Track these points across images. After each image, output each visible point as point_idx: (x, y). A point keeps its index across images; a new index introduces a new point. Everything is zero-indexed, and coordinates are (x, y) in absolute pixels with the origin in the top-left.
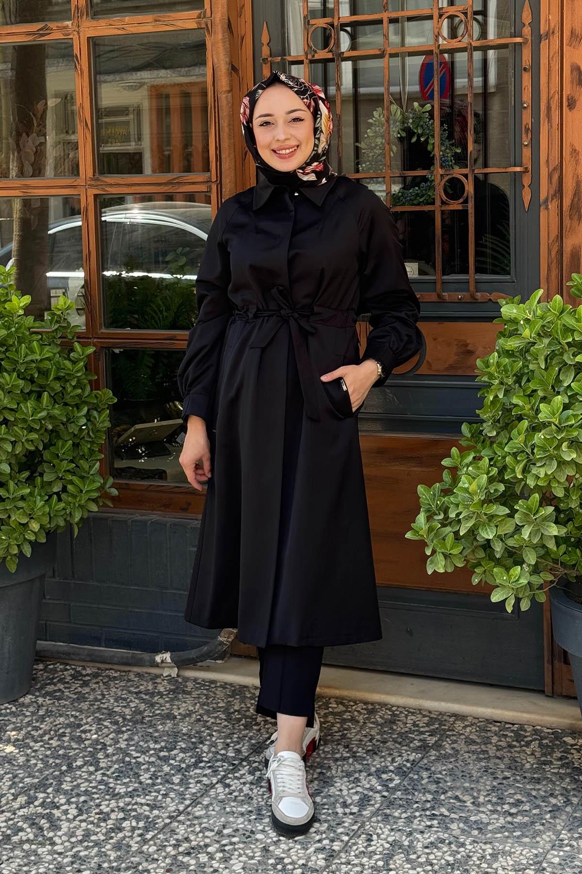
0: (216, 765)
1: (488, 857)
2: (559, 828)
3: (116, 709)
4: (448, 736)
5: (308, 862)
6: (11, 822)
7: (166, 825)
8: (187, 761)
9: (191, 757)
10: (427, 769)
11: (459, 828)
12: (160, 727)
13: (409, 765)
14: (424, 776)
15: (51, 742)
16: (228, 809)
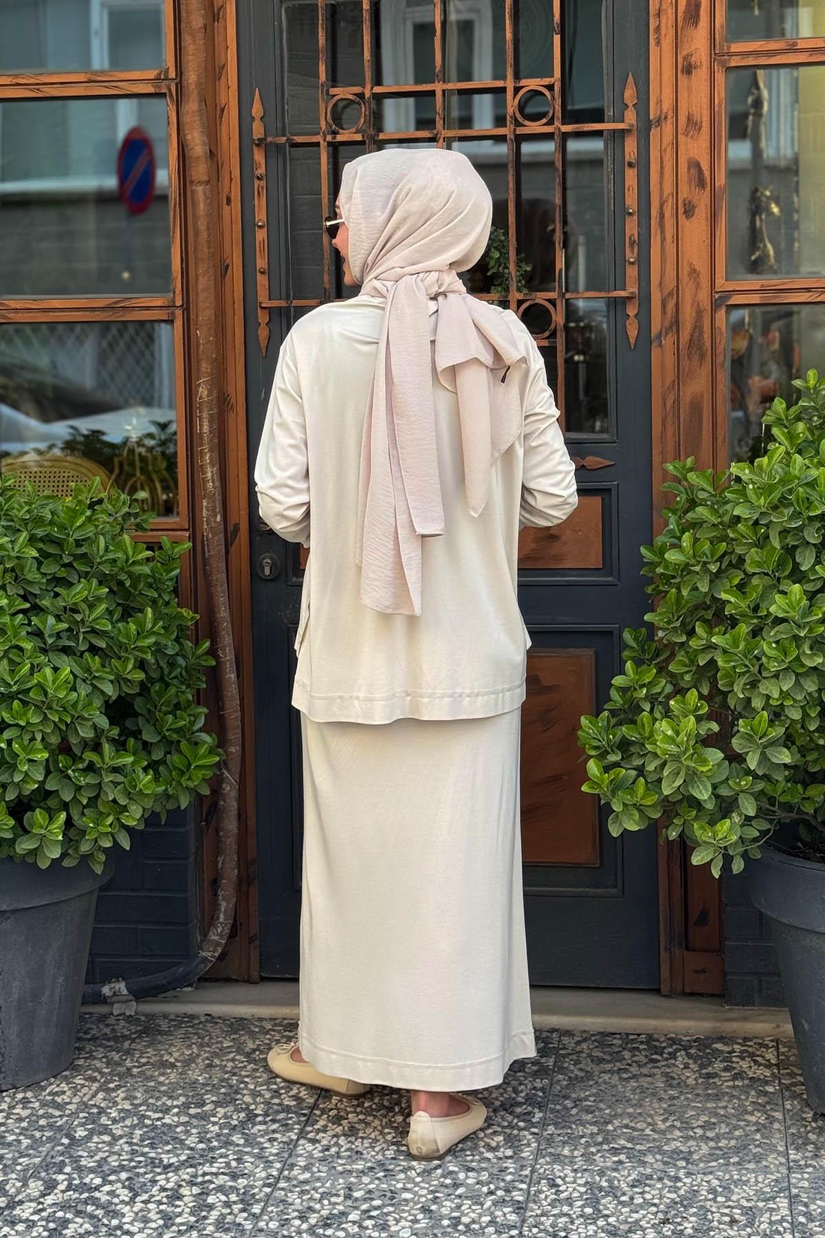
0: (278, 1117)
1: (720, 1190)
2: (781, 1149)
3: (81, 1062)
4: (564, 1056)
5: (496, 1217)
6: (44, 1214)
7: (268, 1196)
8: (234, 1117)
9: (238, 1111)
10: (566, 1097)
11: (657, 1161)
12: (162, 1079)
13: (541, 1094)
14: (569, 1106)
15: (15, 1111)
16: (340, 1168)
